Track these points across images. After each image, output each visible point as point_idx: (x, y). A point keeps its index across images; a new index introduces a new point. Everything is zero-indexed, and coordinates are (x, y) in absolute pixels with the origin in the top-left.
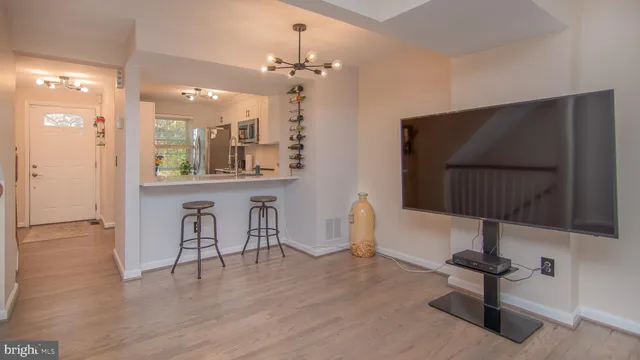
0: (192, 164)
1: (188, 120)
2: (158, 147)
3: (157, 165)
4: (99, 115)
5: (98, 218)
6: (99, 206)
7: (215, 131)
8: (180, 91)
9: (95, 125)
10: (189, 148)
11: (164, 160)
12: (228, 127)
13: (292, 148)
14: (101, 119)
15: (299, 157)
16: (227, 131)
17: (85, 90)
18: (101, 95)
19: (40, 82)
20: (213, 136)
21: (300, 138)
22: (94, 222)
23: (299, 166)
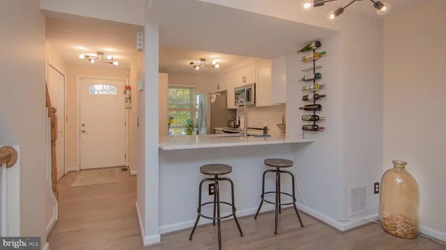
0: (195, 123)
1: (191, 89)
2: (170, 109)
3: (169, 124)
4: (127, 85)
5: (127, 165)
6: (127, 156)
7: (215, 96)
8: (188, 62)
9: (125, 92)
10: (193, 110)
11: (174, 120)
12: (224, 93)
13: (307, 108)
14: (128, 88)
15: (315, 119)
16: (224, 96)
17: (116, 63)
18: (129, 70)
19: (82, 56)
20: (213, 100)
21: (317, 97)
22: (125, 169)
23: (315, 129)
